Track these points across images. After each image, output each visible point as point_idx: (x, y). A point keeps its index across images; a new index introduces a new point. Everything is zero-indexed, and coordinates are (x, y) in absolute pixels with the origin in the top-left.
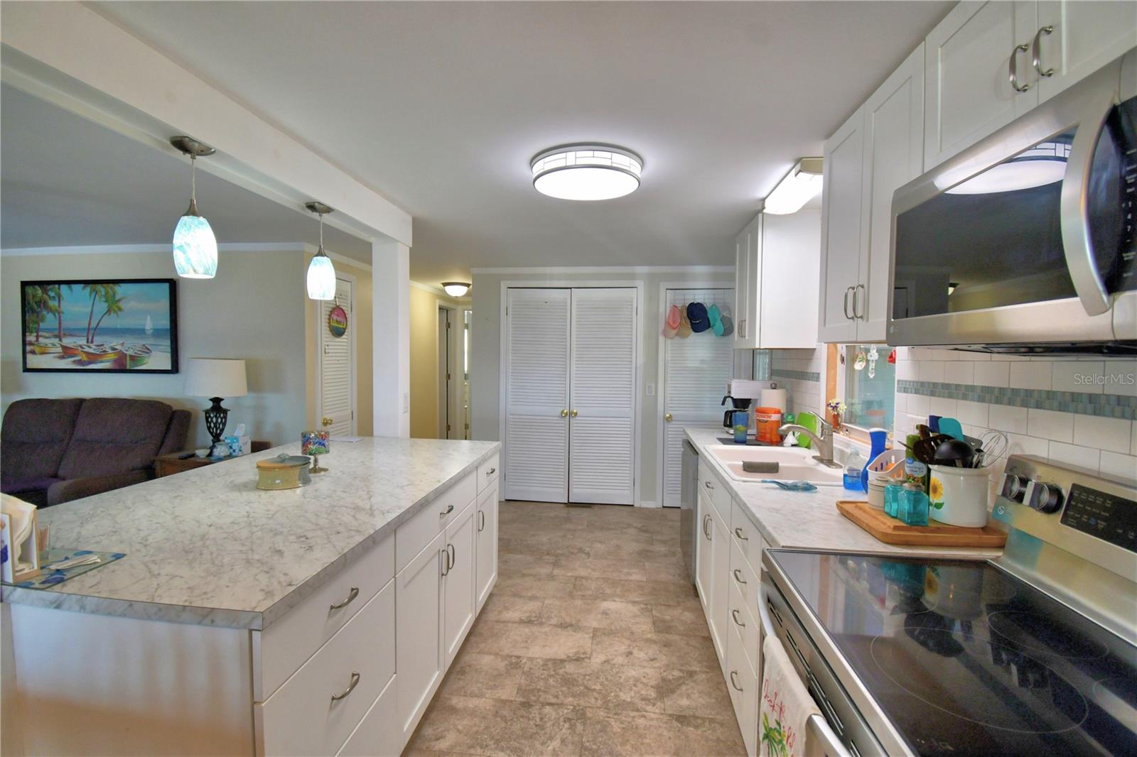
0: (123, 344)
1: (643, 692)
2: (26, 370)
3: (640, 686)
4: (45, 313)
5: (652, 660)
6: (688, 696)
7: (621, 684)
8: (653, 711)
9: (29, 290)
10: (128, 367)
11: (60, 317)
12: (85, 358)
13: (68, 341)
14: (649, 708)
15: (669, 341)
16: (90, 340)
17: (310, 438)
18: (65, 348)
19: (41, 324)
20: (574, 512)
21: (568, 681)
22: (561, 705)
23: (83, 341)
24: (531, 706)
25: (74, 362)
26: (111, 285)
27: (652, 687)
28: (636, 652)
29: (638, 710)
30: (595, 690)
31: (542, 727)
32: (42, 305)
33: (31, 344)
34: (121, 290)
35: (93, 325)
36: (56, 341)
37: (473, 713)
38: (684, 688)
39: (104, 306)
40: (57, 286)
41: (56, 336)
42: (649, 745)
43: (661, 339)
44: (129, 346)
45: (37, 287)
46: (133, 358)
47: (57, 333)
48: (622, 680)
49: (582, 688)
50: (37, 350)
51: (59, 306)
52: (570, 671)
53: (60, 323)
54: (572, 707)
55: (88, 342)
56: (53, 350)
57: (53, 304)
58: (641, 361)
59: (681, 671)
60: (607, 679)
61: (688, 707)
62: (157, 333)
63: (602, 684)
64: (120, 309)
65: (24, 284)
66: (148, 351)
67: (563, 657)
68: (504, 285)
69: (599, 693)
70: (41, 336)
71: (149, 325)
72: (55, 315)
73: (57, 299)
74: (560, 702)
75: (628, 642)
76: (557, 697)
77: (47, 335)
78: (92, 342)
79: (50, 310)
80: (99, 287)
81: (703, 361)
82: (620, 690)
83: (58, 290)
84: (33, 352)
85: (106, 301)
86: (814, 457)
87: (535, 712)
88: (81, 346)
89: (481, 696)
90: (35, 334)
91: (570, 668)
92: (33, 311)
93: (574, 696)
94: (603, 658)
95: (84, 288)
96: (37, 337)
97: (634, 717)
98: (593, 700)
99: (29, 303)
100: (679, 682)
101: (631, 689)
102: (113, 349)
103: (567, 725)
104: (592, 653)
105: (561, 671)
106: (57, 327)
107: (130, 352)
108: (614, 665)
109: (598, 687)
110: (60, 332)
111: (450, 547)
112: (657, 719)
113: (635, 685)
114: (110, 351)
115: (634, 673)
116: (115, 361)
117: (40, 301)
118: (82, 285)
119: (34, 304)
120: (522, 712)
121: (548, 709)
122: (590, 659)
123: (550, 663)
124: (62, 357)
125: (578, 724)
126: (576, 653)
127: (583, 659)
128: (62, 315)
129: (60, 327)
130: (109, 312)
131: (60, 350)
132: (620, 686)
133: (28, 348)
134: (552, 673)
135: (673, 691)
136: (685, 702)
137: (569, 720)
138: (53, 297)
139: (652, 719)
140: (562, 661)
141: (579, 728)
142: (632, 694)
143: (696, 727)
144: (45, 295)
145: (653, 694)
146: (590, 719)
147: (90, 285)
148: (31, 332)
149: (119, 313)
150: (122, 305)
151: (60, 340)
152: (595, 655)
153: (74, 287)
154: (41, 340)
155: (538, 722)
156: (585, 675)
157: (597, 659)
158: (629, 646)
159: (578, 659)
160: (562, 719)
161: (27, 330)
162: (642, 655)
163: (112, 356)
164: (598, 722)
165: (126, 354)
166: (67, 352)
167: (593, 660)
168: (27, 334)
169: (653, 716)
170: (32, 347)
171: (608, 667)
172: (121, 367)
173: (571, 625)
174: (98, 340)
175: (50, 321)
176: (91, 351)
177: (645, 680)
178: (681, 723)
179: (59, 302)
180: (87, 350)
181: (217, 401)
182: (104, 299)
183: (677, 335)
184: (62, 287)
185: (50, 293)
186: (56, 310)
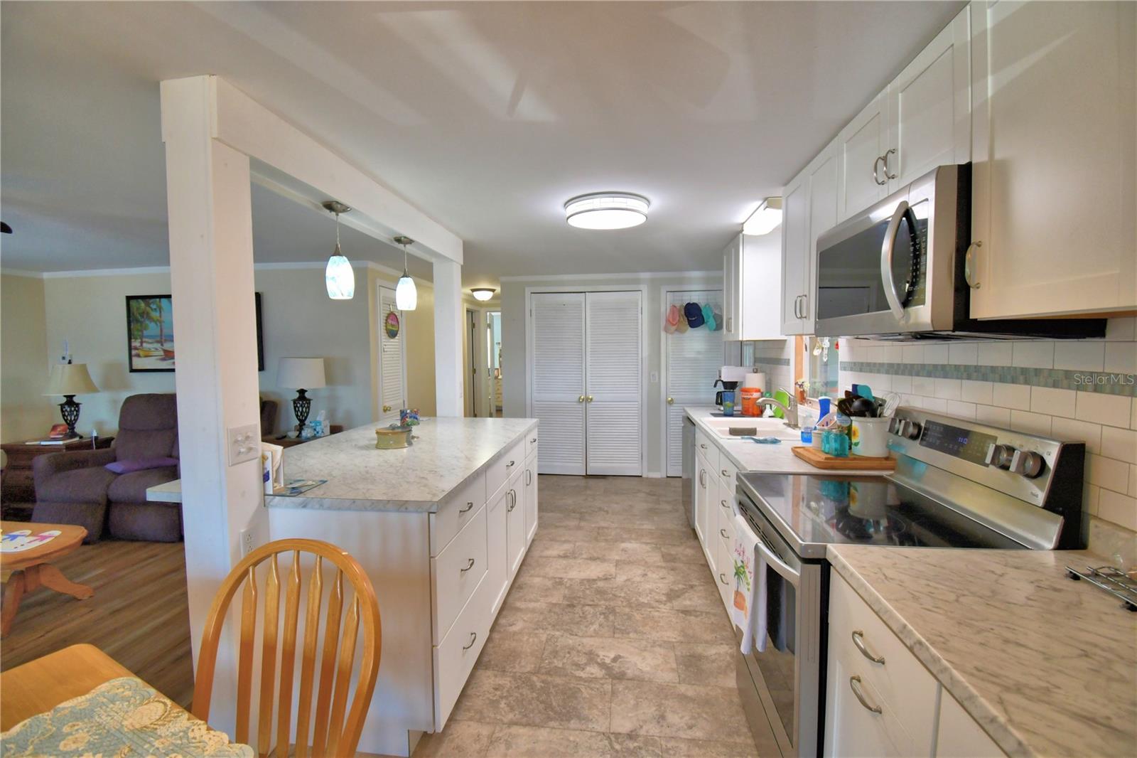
1: (657, 597)
2: (132, 371)
3: (654, 594)
4: (147, 322)
5: (662, 578)
6: (690, 599)
7: (640, 593)
8: (665, 609)
9: (133, 303)
11: (161, 326)
13: (168, 346)
14: (662, 606)
15: (670, 336)
17: (407, 414)
18: (165, 351)
19: (145, 332)
20: (592, 482)
21: (601, 592)
22: (596, 605)
24: (574, 606)
27: (663, 594)
28: (650, 574)
29: (653, 608)
30: (620, 597)
31: (585, 618)
32: (145, 316)
33: (136, 349)
36: (158, 346)
37: (533, 611)
38: (687, 594)
40: (158, 300)
41: (158, 342)
42: (662, 626)
43: (663, 334)
45: (140, 300)
47: (158, 339)
48: (640, 590)
49: (611, 595)
50: (141, 353)
51: (160, 316)
52: (601, 586)
53: (161, 330)
54: (604, 607)
56: (157, 353)
57: (155, 315)
58: (646, 354)
59: (685, 585)
60: (629, 590)
61: (691, 606)
63: (626, 593)
65: (129, 298)
67: (595, 578)
68: (528, 291)
69: (624, 598)
70: (145, 342)
72: (156, 324)
73: (158, 310)
74: (595, 603)
75: (643, 568)
76: (593, 601)
77: (150, 341)
79: (151, 319)
81: (699, 353)
82: (640, 596)
83: (158, 303)
84: (138, 356)
86: (784, 424)
87: (578, 609)
89: (537, 601)
90: (139, 340)
91: (600, 584)
92: (137, 321)
93: (605, 600)
94: (624, 578)
96: (142, 343)
97: (650, 612)
98: (620, 603)
99: (133, 314)
100: (683, 592)
101: (647, 596)
103: (602, 617)
104: (616, 575)
105: (595, 586)
106: (159, 333)
108: (634, 582)
109: (623, 595)
110: (161, 338)
111: (513, 492)
112: (668, 612)
113: (650, 594)
115: (648, 586)
117: (144, 313)
119: (138, 315)
120: (570, 609)
121: (587, 608)
122: (615, 578)
123: (585, 582)
124: (164, 359)
125: (610, 616)
126: (605, 575)
127: (610, 579)
128: (163, 324)
129: (161, 335)
131: (162, 353)
132: (640, 594)
133: (134, 352)
134: (587, 587)
135: (679, 597)
136: (688, 603)
137: (604, 613)
138: (155, 309)
139: (664, 613)
140: (594, 580)
141: (611, 617)
142: (649, 598)
143: (696, 616)
144: (148, 309)
145: (664, 598)
146: (618, 613)
148: (136, 339)
151: (162, 345)
152: (618, 576)
154: (144, 345)
155: (581, 615)
156: (612, 588)
157: (621, 579)
158: (644, 570)
159: (606, 579)
160: (598, 613)
161: (132, 337)
162: (654, 576)
164: (624, 615)
166: (168, 355)
167: (618, 579)
168: (133, 340)
169: (665, 611)
170: (137, 351)
171: (630, 583)
173: (598, 558)
175: (152, 329)
177: (657, 591)
178: (685, 614)
179: (160, 312)
181: (302, 392)
183: (676, 330)
184: (163, 300)
185: (152, 306)
186: (158, 320)
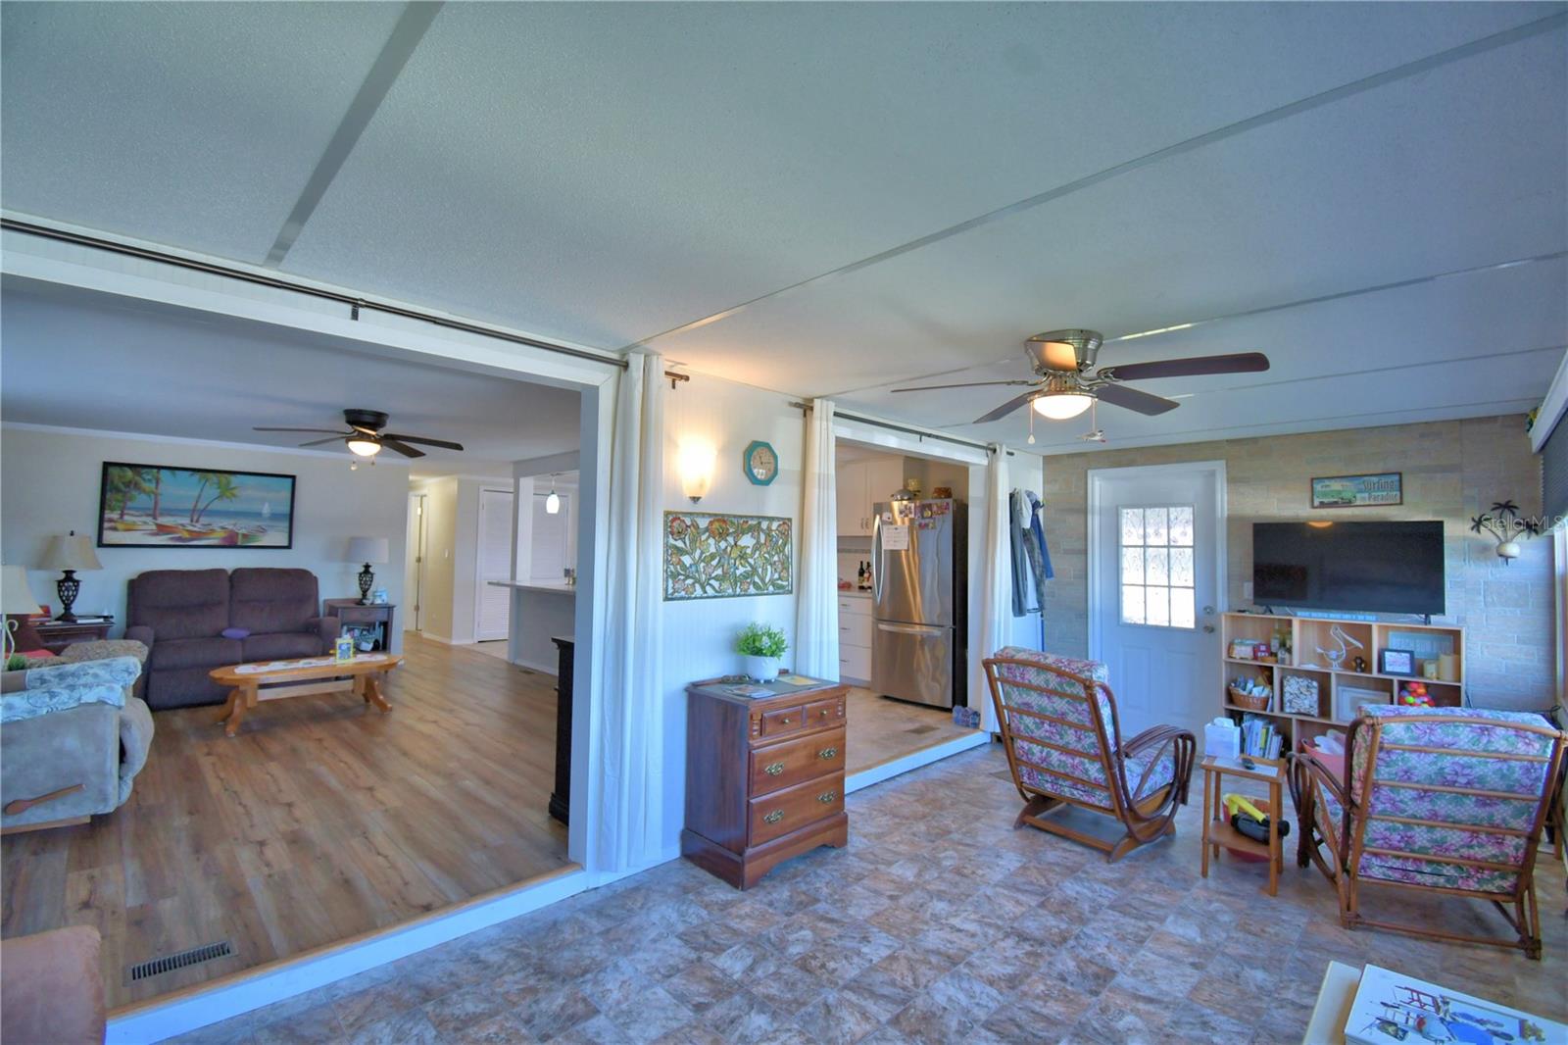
0: (235, 525)
2: (101, 544)
4: (134, 493)
9: (114, 470)
10: (239, 544)
11: (156, 499)
12: (186, 535)
13: (164, 520)
16: (195, 518)
18: (158, 525)
19: (129, 503)
23: (186, 521)
25: (172, 539)
26: (226, 475)
32: (132, 486)
33: (111, 520)
34: (234, 479)
35: (201, 506)
36: (149, 519)
39: (217, 492)
40: (155, 471)
41: (148, 515)
44: (242, 527)
45: (126, 469)
46: (244, 536)
47: (151, 512)
50: (119, 526)
51: (157, 489)
53: (156, 503)
55: (192, 521)
56: (143, 527)
57: (150, 486)
62: (275, 517)
64: (234, 495)
65: (107, 465)
66: (263, 531)
68: (482, 488)
70: (128, 514)
71: (266, 510)
72: (149, 496)
73: (154, 481)
77: (137, 514)
78: (197, 521)
79: (141, 490)
80: (211, 475)
83: (156, 475)
84: (115, 529)
85: (219, 488)
88: (183, 525)
90: (119, 512)
92: (118, 490)
95: (192, 475)
96: (122, 515)
99: (112, 482)
102: (223, 528)
106: (152, 505)
107: (244, 531)
110: (154, 512)
114: (219, 530)
116: (224, 539)
117: (130, 482)
118: (190, 473)
119: (120, 484)
124: (156, 534)
128: (159, 497)
129: (155, 507)
130: (220, 497)
131: (154, 527)
133: (106, 525)
138: (150, 480)
144: (137, 478)
147: (200, 473)
148: (112, 510)
149: (233, 499)
150: (235, 492)
151: (155, 518)
153: (177, 472)
154: (126, 517)
161: (107, 507)
163: (222, 534)
165: (237, 534)
166: (162, 529)
168: (106, 512)
170: (112, 524)
172: (231, 543)
174: (204, 520)
175: (141, 500)
176: (195, 529)
179: (157, 483)
180: (190, 528)
182: (215, 486)
184: (162, 472)
185: (144, 476)
186: (153, 492)
